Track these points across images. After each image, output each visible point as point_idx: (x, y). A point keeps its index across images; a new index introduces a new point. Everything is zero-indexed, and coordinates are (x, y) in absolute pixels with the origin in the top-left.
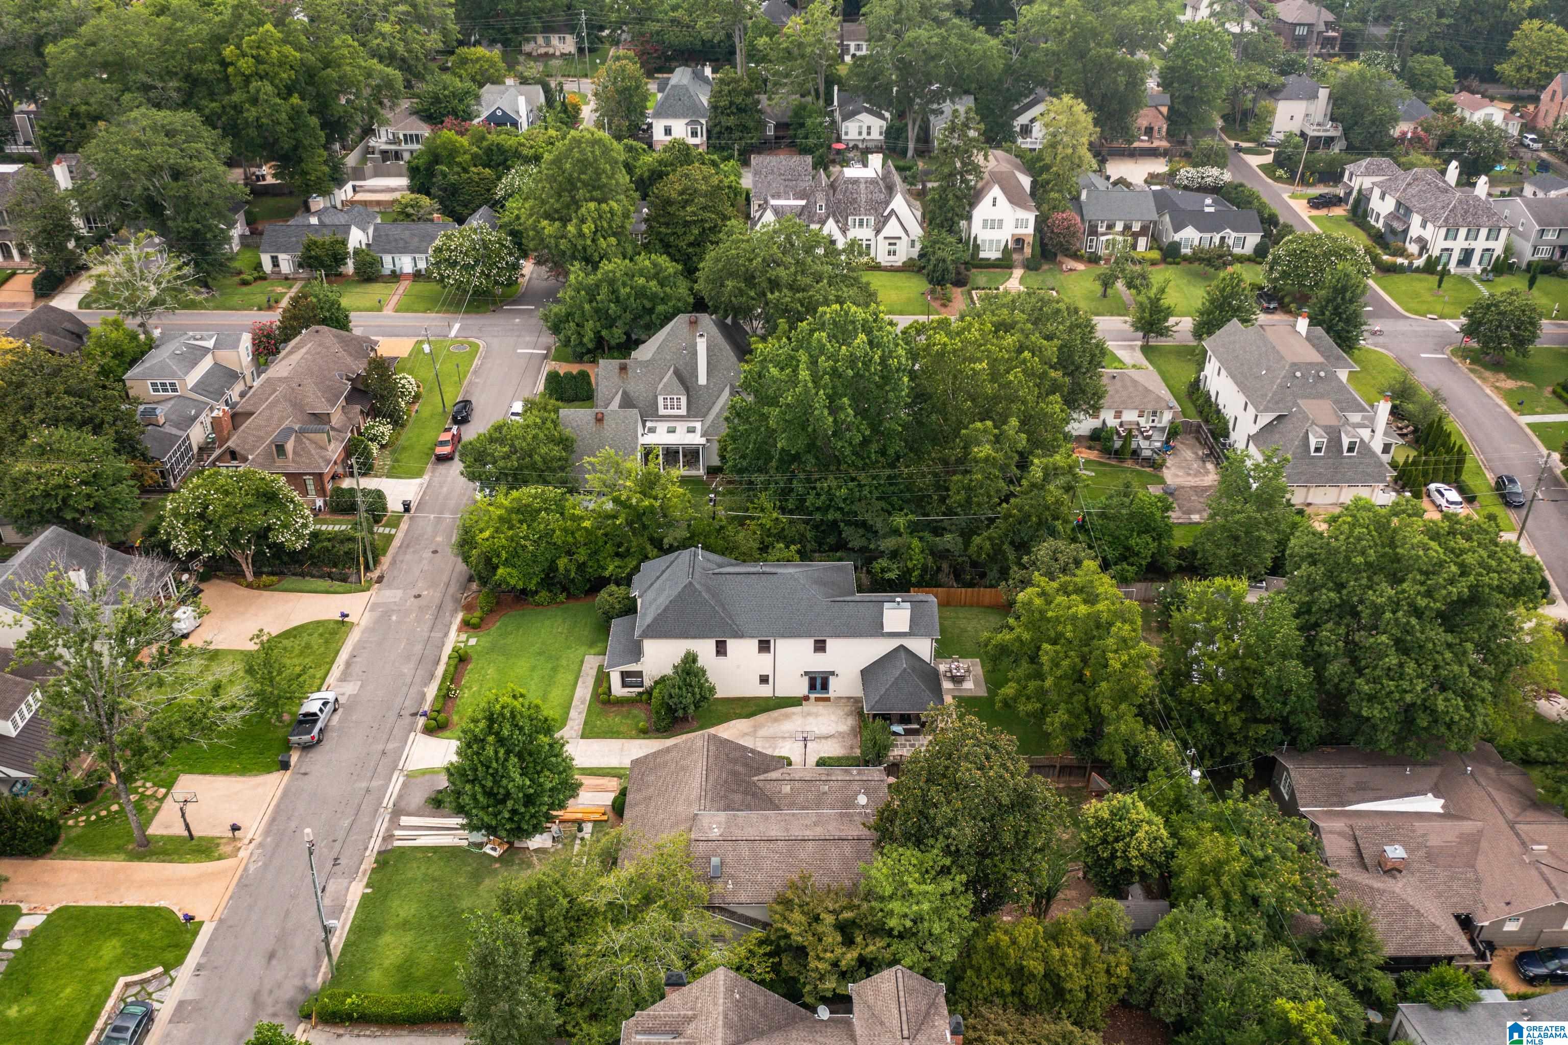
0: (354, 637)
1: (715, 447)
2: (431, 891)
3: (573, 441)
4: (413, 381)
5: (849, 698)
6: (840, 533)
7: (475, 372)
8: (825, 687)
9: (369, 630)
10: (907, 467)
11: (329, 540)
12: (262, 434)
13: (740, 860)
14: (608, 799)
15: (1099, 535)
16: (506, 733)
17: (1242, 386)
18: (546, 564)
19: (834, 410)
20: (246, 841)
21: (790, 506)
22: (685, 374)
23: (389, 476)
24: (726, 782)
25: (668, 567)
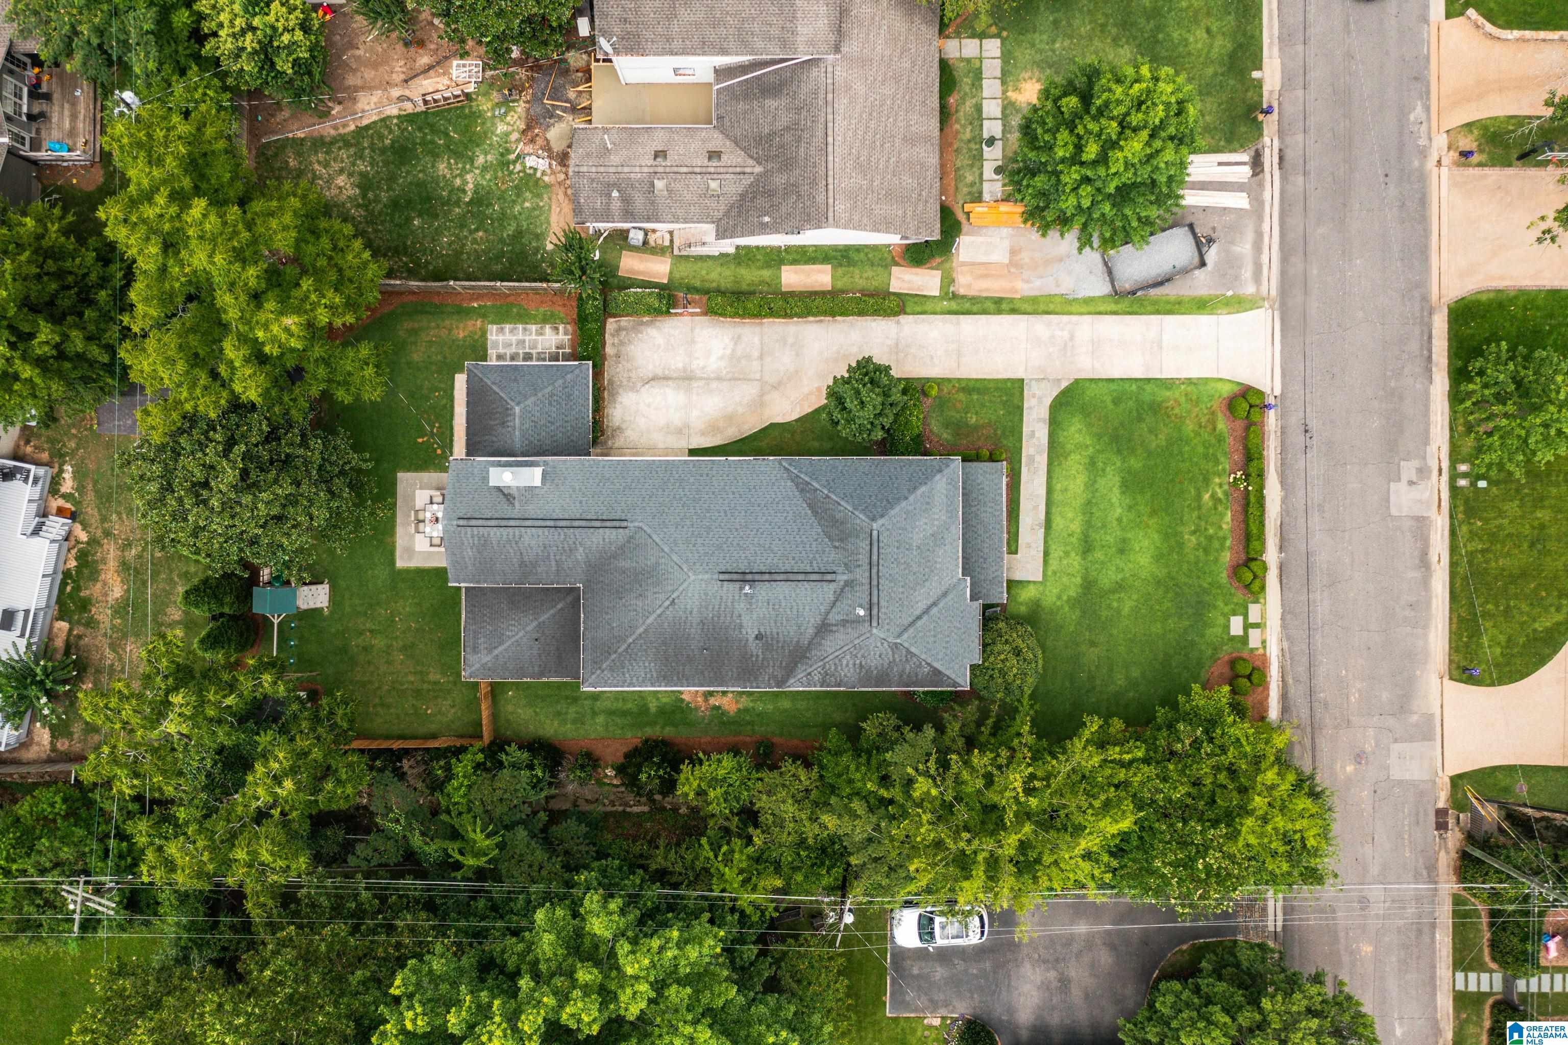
0: (1437, 642)
9: (1418, 659)
20: (1445, 158)
24: (799, 140)
25: (919, 618)
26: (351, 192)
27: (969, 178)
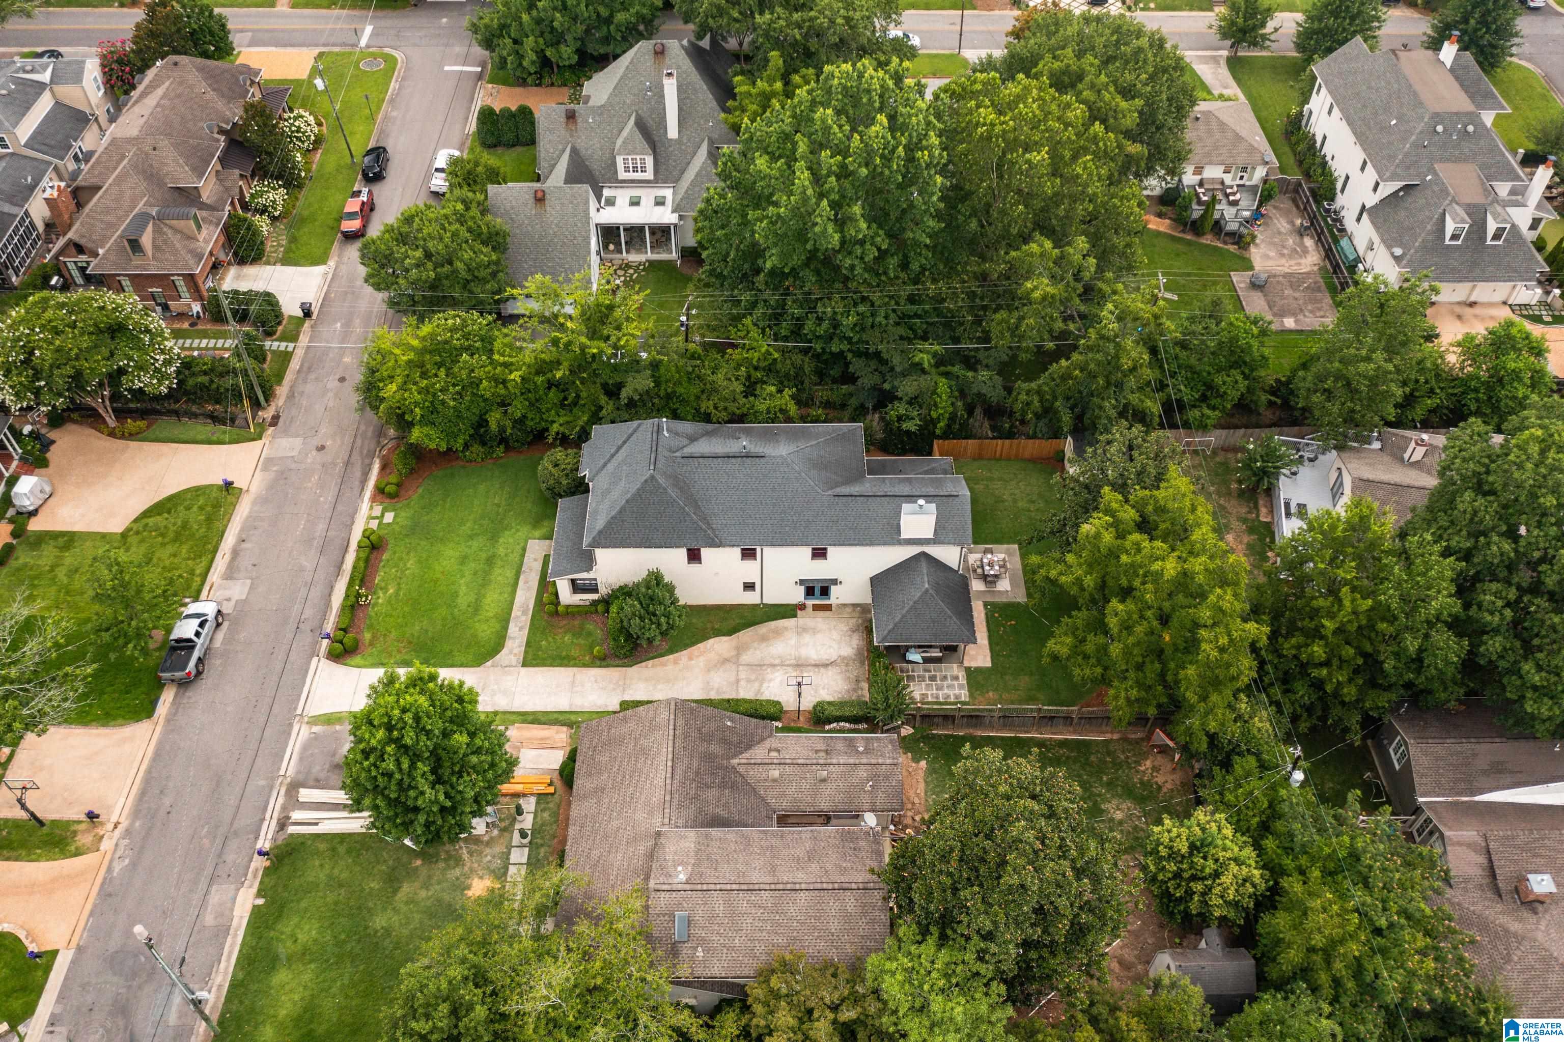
0: (243, 510)
1: (690, 226)
2: (336, 903)
3: (505, 235)
4: (311, 119)
5: (855, 606)
6: (847, 364)
7: (392, 100)
8: (825, 592)
9: (262, 500)
10: (935, 281)
11: (205, 373)
12: (109, 218)
13: (712, 918)
14: (555, 759)
15: (1175, 367)
16: (408, 741)
17: (1361, 138)
18: (475, 419)
19: (841, 223)
20: (110, 826)
21: (783, 332)
22: (651, 124)
23: (287, 261)
24: (697, 773)
25: (625, 442)
26: (1108, 806)
27: (546, 815)
